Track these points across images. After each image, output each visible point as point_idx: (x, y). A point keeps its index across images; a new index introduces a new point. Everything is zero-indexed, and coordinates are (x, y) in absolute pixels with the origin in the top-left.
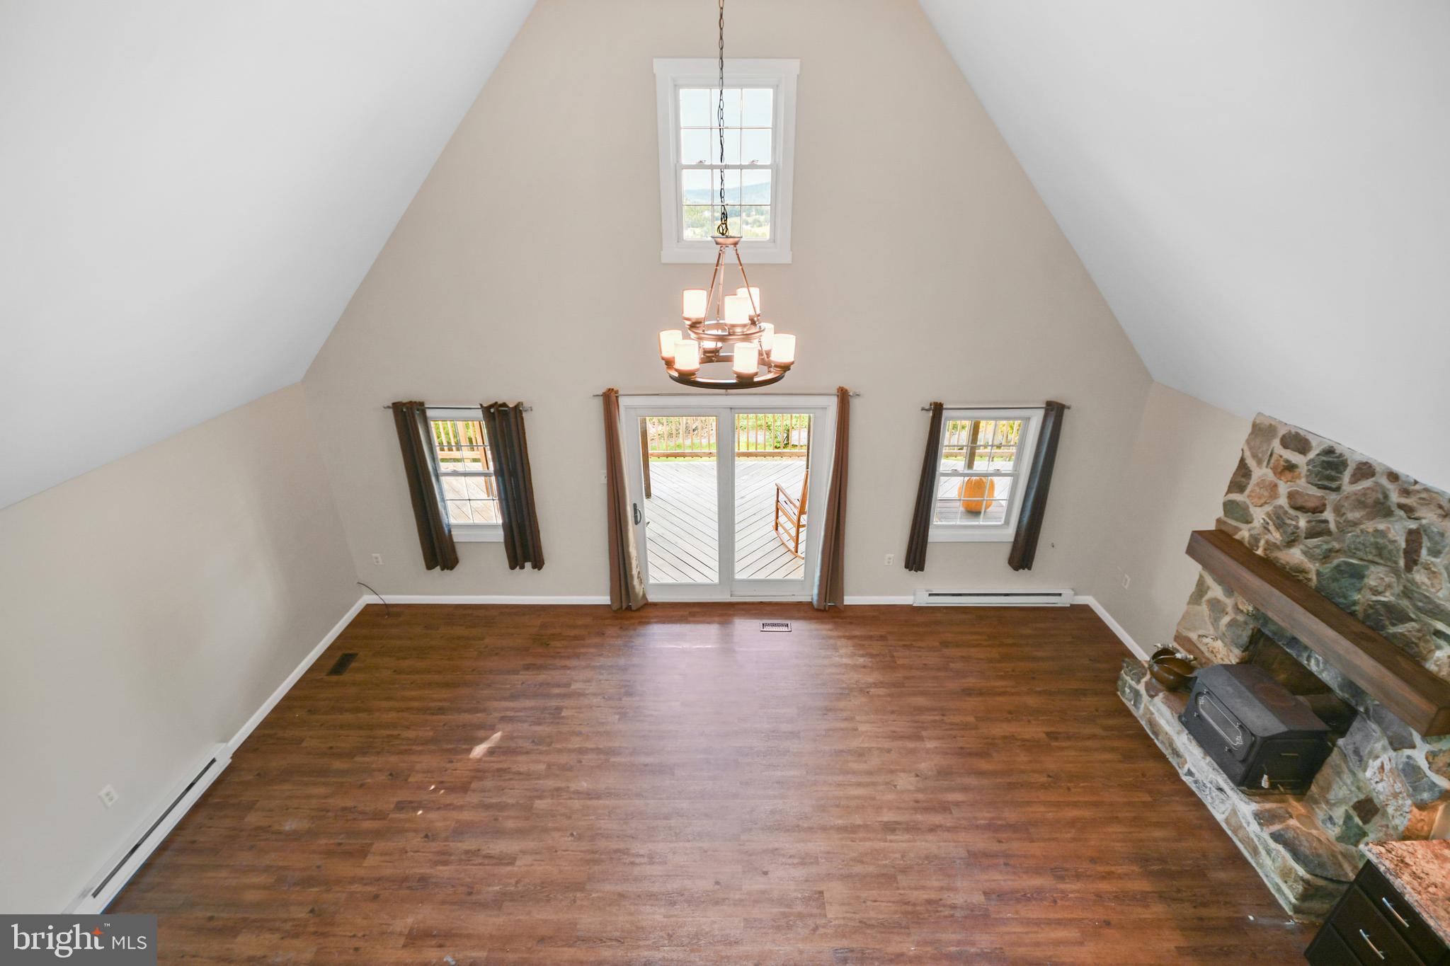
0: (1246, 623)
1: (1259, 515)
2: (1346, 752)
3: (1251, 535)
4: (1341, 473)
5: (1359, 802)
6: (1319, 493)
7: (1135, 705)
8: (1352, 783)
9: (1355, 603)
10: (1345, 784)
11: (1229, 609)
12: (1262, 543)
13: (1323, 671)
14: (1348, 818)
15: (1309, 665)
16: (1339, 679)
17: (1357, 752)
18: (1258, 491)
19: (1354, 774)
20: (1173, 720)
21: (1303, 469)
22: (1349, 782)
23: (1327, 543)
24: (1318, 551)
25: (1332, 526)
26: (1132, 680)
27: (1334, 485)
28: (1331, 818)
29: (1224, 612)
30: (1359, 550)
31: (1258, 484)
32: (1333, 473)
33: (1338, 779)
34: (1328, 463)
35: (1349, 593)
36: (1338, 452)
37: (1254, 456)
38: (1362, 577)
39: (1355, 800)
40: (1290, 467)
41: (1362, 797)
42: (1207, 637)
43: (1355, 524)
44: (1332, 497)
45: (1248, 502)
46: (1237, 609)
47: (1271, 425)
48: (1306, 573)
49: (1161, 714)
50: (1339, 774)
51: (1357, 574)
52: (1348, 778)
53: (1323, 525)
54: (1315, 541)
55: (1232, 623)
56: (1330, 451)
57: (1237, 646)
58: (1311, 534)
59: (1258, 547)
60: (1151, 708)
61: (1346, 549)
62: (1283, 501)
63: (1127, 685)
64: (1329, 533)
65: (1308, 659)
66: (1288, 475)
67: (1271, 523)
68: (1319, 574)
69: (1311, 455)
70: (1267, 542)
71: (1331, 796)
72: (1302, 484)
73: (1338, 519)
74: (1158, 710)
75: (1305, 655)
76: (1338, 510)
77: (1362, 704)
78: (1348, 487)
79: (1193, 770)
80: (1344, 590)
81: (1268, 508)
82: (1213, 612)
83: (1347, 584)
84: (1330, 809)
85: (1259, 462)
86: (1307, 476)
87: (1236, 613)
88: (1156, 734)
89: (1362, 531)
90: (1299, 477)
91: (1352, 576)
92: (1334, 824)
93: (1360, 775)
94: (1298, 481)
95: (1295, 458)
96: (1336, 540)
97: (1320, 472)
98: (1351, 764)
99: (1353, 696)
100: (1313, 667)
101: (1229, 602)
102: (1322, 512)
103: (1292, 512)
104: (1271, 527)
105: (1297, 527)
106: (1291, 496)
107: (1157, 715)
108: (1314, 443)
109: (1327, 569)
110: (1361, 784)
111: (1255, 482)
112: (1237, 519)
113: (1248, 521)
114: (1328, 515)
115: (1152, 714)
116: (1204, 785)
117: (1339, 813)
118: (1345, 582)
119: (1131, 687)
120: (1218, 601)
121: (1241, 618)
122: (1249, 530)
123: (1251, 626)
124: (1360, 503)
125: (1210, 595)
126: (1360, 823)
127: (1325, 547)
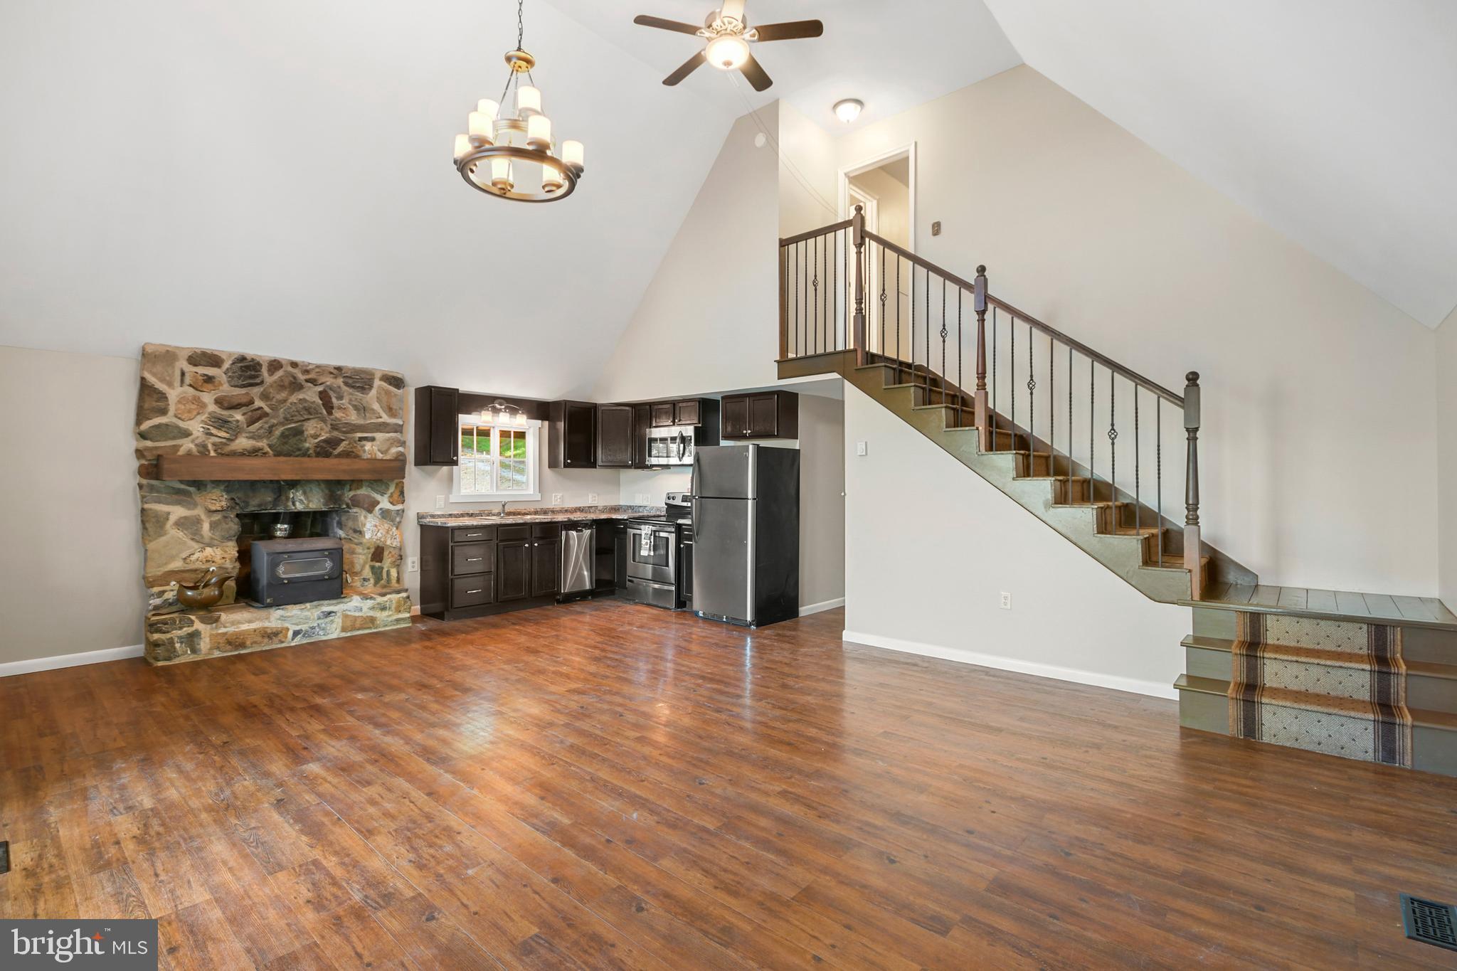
0: (225, 517)
1: (196, 427)
2: (350, 537)
3: (196, 445)
4: (260, 371)
5: (372, 555)
6: (243, 391)
7: (194, 651)
8: (363, 549)
9: (308, 449)
10: (360, 554)
11: (203, 517)
12: (210, 447)
13: (308, 504)
14: (372, 568)
15: (296, 508)
16: (322, 500)
17: (355, 531)
18: (183, 407)
19: (360, 544)
20: (255, 615)
21: (224, 378)
22: (361, 551)
23: (266, 423)
24: (262, 431)
25: (267, 409)
26: (181, 628)
27: (258, 381)
28: (365, 580)
29: (198, 521)
30: (296, 416)
31: (179, 402)
32: (253, 373)
33: (354, 556)
34: (245, 367)
35: (301, 446)
36: (249, 358)
37: (162, 380)
38: (302, 432)
39: (370, 556)
40: (209, 379)
41: (372, 550)
42: (193, 554)
43: (285, 401)
44: (256, 391)
45: (175, 420)
46: (211, 512)
47: (168, 351)
48: (262, 449)
49: (239, 623)
50: (353, 552)
51: (298, 432)
52: (359, 549)
53: (259, 412)
54: (257, 425)
55: (213, 526)
56: (242, 359)
57: (229, 539)
58: (251, 423)
59: (209, 451)
60: (222, 630)
61: (282, 420)
62: (212, 407)
63: (176, 639)
64: (266, 415)
65: (294, 504)
66: (210, 386)
67: (211, 428)
68: (270, 446)
69: (226, 365)
70: (214, 444)
71: (358, 568)
72: (226, 389)
73: (269, 403)
74: (233, 623)
75: (290, 504)
76: (265, 396)
77: (343, 504)
78: (269, 379)
79: (297, 628)
80: (295, 446)
81: (204, 417)
82: (186, 529)
83: (295, 442)
84: (361, 575)
85: (170, 384)
86: (229, 382)
87: (209, 517)
88: (242, 645)
89: (291, 404)
90: (221, 384)
91: (295, 435)
92: (369, 580)
93: (364, 541)
94: (221, 388)
95: (211, 371)
96: (273, 417)
97: (241, 376)
98: (356, 541)
99: (335, 504)
100: (300, 507)
101: (199, 512)
102: (253, 403)
103: (225, 413)
104: (214, 431)
105: (238, 421)
106: (218, 402)
107: (231, 629)
108: (224, 357)
109: (274, 440)
110: (368, 545)
111: (176, 401)
112: (174, 438)
113: (186, 434)
114: (258, 403)
115: (225, 634)
116: (313, 628)
117: (367, 572)
118: (293, 441)
119: (180, 637)
120: (185, 518)
121: (217, 517)
122: (193, 441)
123: (232, 516)
124: (281, 386)
125: (173, 518)
126: (379, 564)
127: (267, 426)
